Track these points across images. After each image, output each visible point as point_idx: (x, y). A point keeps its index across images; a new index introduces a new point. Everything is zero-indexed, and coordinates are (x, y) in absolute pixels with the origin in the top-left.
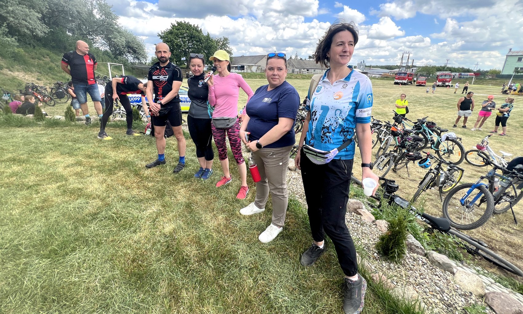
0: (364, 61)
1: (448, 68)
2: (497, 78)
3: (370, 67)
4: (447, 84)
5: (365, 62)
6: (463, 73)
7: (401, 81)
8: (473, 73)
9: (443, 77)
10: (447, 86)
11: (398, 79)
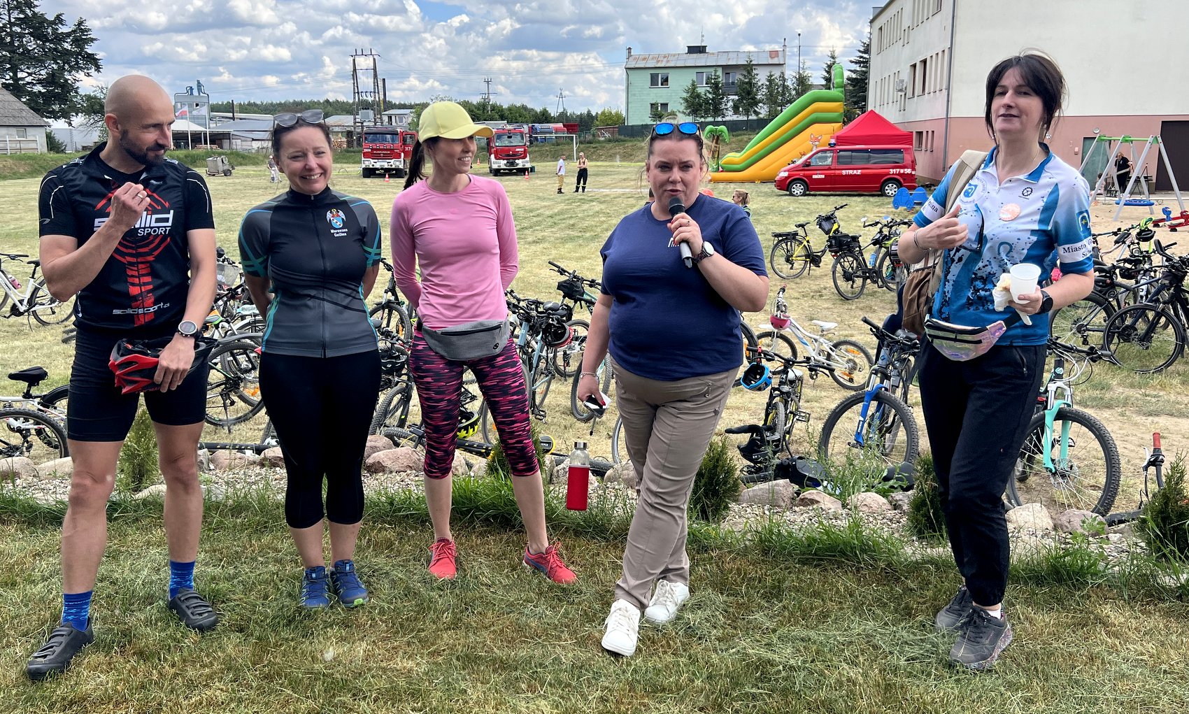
0: (199, 85)
1: (494, 108)
2: (622, 137)
3: (230, 107)
4: (520, 163)
5: (205, 89)
6: (537, 126)
7: (384, 164)
8: (560, 125)
9: (505, 142)
10: (522, 171)
11: (373, 155)
